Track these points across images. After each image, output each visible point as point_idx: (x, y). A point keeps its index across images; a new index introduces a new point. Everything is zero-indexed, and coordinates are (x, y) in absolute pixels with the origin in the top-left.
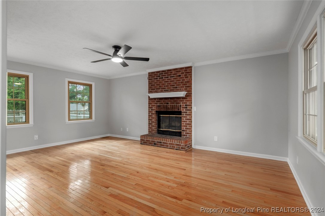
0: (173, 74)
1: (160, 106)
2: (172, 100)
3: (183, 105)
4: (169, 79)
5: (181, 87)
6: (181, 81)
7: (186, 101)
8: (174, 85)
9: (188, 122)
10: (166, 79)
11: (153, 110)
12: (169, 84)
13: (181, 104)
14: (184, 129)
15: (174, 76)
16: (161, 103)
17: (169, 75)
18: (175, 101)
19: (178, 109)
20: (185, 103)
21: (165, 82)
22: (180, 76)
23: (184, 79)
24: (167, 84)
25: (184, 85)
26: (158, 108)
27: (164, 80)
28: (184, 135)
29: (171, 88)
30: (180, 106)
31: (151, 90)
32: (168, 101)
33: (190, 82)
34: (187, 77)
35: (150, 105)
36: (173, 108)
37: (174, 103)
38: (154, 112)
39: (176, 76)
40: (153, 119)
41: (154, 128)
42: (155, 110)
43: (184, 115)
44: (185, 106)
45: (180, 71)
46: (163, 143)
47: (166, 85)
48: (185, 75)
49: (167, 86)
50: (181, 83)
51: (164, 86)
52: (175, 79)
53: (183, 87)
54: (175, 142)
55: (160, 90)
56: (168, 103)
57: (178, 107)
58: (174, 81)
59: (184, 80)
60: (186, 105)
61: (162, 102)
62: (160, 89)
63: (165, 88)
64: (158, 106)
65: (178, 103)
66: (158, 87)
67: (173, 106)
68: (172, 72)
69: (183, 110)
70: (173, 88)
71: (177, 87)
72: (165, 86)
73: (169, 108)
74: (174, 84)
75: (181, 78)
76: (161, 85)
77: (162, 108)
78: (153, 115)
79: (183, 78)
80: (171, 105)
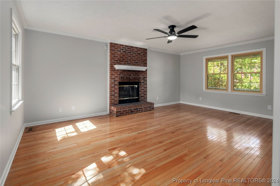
0: (135, 51)
1: (123, 77)
2: (134, 73)
3: (142, 77)
4: (132, 55)
5: (141, 63)
6: (141, 58)
7: (144, 74)
8: (136, 61)
9: (145, 89)
10: (129, 53)
11: (116, 81)
12: (132, 58)
13: (141, 76)
14: (143, 96)
15: (135, 53)
16: (124, 75)
17: (131, 51)
18: (136, 74)
19: (139, 80)
20: (143, 76)
21: (128, 56)
22: (140, 54)
23: (143, 57)
24: (130, 58)
25: (143, 61)
26: (121, 79)
27: (127, 54)
28: (143, 100)
29: (133, 62)
30: (140, 77)
31: (113, 61)
32: (131, 73)
33: (146, 60)
34: (145, 56)
35: (113, 76)
36: (134, 79)
37: (135, 75)
38: (117, 83)
39: (137, 53)
40: (116, 90)
41: (117, 99)
42: (118, 81)
43: (142, 84)
44: (143, 78)
45: (140, 50)
47: (129, 59)
48: (144, 54)
49: (130, 60)
50: (141, 59)
51: (127, 59)
52: (136, 55)
53: (142, 63)
55: (123, 62)
56: (130, 75)
57: (139, 79)
58: (135, 57)
59: (143, 58)
60: (144, 77)
61: (126, 74)
62: (123, 61)
63: (128, 62)
64: (121, 77)
65: (139, 75)
66: (121, 59)
67: (134, 77)
68: (134, 49)
69: (142, 81)
70: (135, 62)
71: (137, 63)
72: (128, 60)
73: (131, 79)
74: (135, 60)
75: (141, 56)
76: (124, 58)
77: (125, 79)
78: (116, 86)
79: (142, 56)
80: (133, 77)
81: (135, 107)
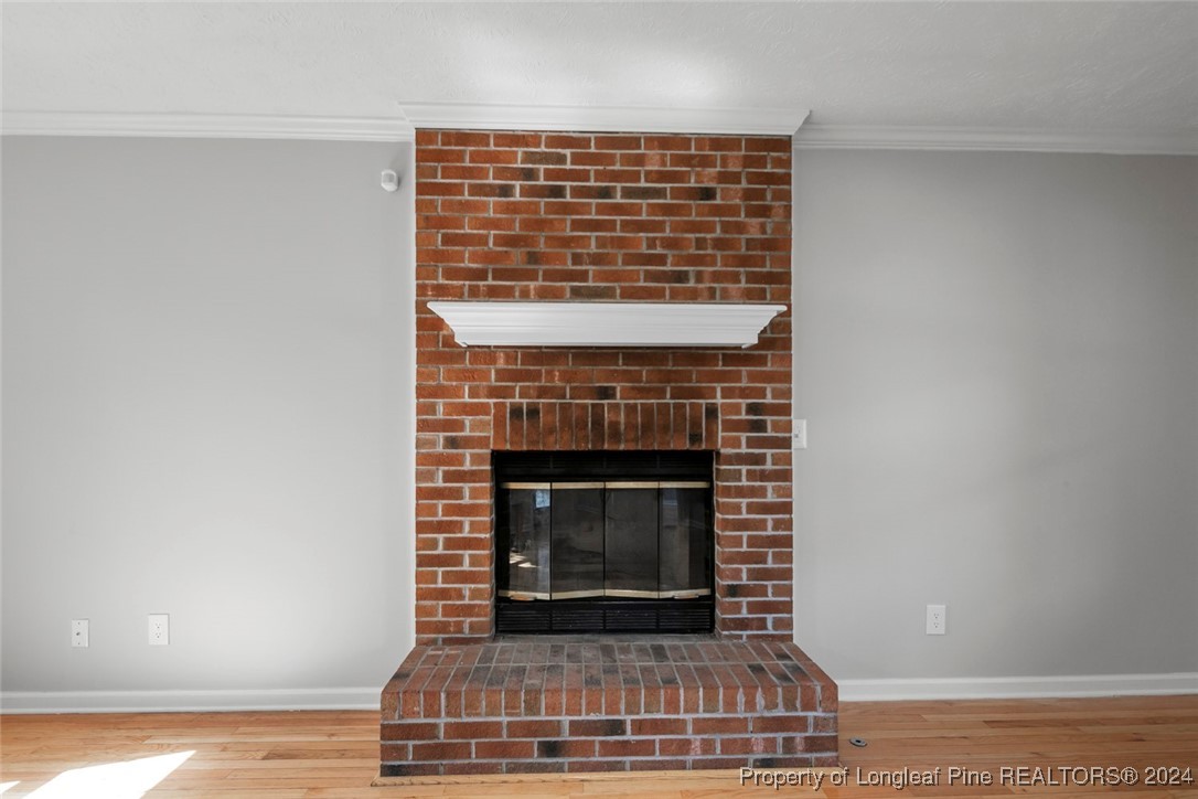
0: (649, 176)
1: (533, 412)
2: (645, 371)
3: (736, 409)
4: (618, 209)
5: (716, 277)
6: (718, 233)
7: (752, 377)
8: (661, 260)
9: (770, 525)
10: (594, 201)
11: (467, 443)
12: (620, 243)
13: (719, 400)
14: (745, 581)
15: (659, 193)
16: (542, 392)
17: (616, 176)
18: (668, 377)
19: (695, 438)
20: (743, 393)
21: (577, 225)
22: (708, 194)
23: (742, 218)
24: (601, 242)
25: (744, 261)
26: (516, 430)
27: (567, 209)
28: (743, 624)
29: (632, 276)
30: (712, 412)
31: (441, 281)
32: (612, 376)
33: (780, 245)
34: (764, 211)
35: (440, 403)
36: (647, 427)
37: (661, 393)
38: (476, 459)
39: (676, 193)
40: (467, 521)
41: (475, 594)
42: (482, 442)
43: (737, 476)
44: (744, 416)
45: (706, 162)
46: (639, 727)
47: (593, 249)
48: (748, 195)
49: (597, 259)
50: (719, 244)
51: (568, 253)
52: (668, 210)
53: (735, 278)
54: (750, 705)
55: (532, 285)
56: (606, 393)
57: (696, 423)
58: (658, 226)
59: (740, 228)
60: (752, 409)
61: (558, 383)
62: (532, 276)
63: (583, 276)
64: (516, 412)
65: (698, 393)
66: (517, 258)
67: (647, 410)
68: (640, 160)
69: (729, 443)
70: (650, 276)
71: (681, 277)
72: (577, 259)
73: (614, 425)
74: (659, 251)
75: (717, 211)
76: (542, 247)
77: (551, 431)
78: (467, 487)
79: (734, 211)
80: (631, 409)
81: (593, 707)
